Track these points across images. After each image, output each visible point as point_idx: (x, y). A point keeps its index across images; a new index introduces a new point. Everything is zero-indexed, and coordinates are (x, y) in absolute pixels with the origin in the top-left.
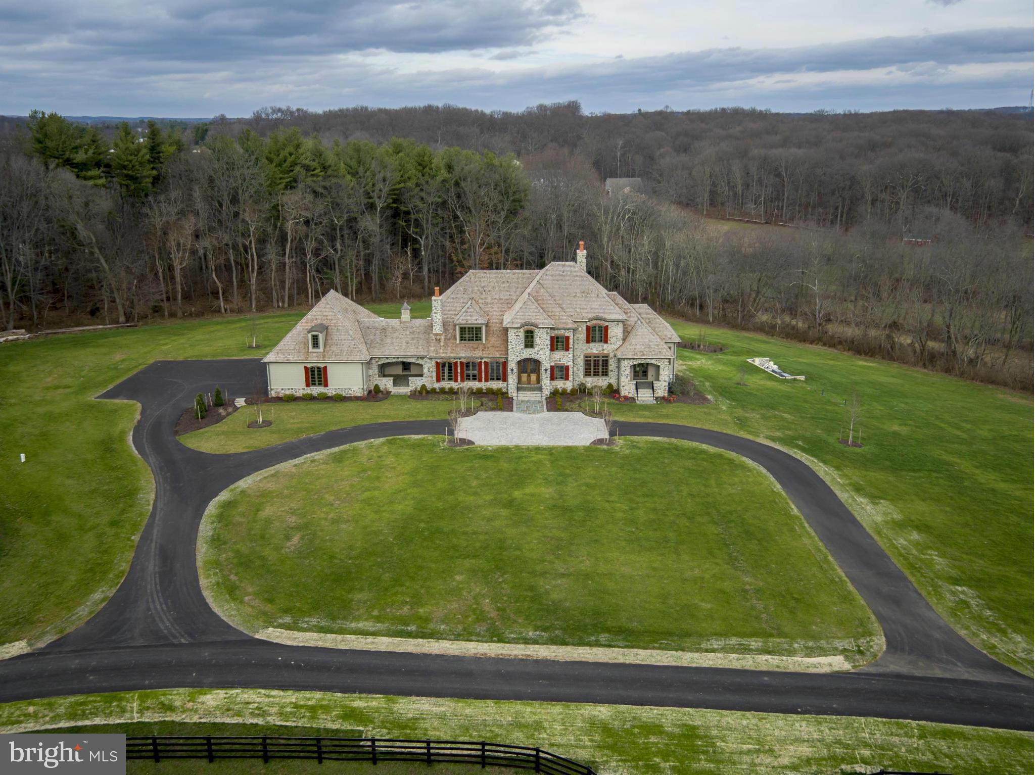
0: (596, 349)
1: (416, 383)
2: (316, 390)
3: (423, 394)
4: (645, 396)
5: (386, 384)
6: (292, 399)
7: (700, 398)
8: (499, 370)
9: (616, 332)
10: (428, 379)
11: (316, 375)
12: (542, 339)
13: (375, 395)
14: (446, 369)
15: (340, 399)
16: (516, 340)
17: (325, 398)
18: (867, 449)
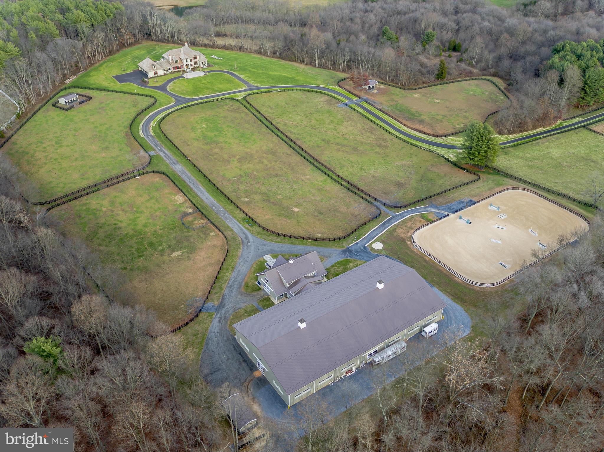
0: (195, 60)
1: (170, 71)
2: (156, 75)
3: (171, 73)
4: (205, 67)
5: (165, 72)
6: (153, 77)
7: (212, 66)
8: (182, 67)
9: (198, 57)
10: (171, 70)
11: (156, 73)
12: (189, 60)
13: (165, 74)
14: (174, 68)
15: (160, 76)
16: (185, 61)
17: (157, 76)
18: (238, 69)
